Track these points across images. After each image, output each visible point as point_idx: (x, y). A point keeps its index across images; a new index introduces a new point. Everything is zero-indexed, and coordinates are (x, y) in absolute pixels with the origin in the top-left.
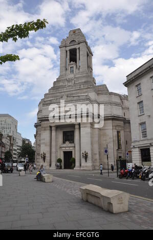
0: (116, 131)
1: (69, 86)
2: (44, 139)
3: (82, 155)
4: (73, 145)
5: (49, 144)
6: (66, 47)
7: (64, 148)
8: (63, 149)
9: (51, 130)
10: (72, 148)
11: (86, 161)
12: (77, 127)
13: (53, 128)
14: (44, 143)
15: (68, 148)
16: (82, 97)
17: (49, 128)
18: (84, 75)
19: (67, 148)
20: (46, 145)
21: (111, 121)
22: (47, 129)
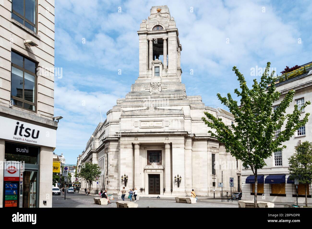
0: (211, 153)
1: (155, 94)
2: (125, 159)
3: (174, 179)
4: (161, 167)
5: (131, 164)
6: (148, 34)
7: (150, 171)
8: (148, 171)
9: (134, 149)
10: (159, 171)
11: (178, 186)
12: (168, 146)
13: (137, 147)
14: (124, 164)
15: (155, 171)
16: (174, 111)
17: (131, 146)
19: (153, 171)
20: (128, 166)
21: (206, 143)
22: (128, 146)
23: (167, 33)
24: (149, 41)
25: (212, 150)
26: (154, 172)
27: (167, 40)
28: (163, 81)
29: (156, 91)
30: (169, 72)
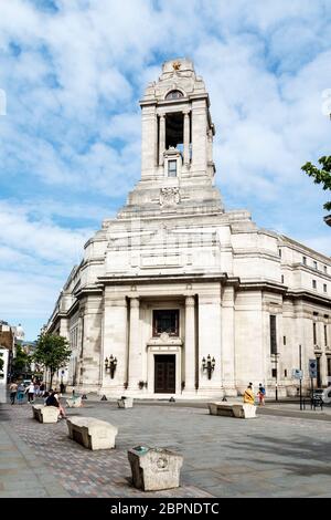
0: (269, 314)
1: (169, 207)
2: (112, 327)
3: (201, 363)
4: (178, 341)
5: (123, 337)
6: (157, 105)
7: (157, 348)
8: (154, 348)
9: (129, 307)
10: (175, 348)
11: (210, 378)
12: (190, 302)
13: (135, 303)
14: (111, 335)
15: (166, 348)
17: (124, 302)
18: (202, 183)
19: (163, 348)
20: (117, 340)
21: (259, 294)
22: (118, 303)
23: (190, 102)
24: (158, 118)
25: (270, 309)
26: (164, 351)
27: (190, 114)
28: (183, 185)
29: (171, 202)
30: (193, 169)
